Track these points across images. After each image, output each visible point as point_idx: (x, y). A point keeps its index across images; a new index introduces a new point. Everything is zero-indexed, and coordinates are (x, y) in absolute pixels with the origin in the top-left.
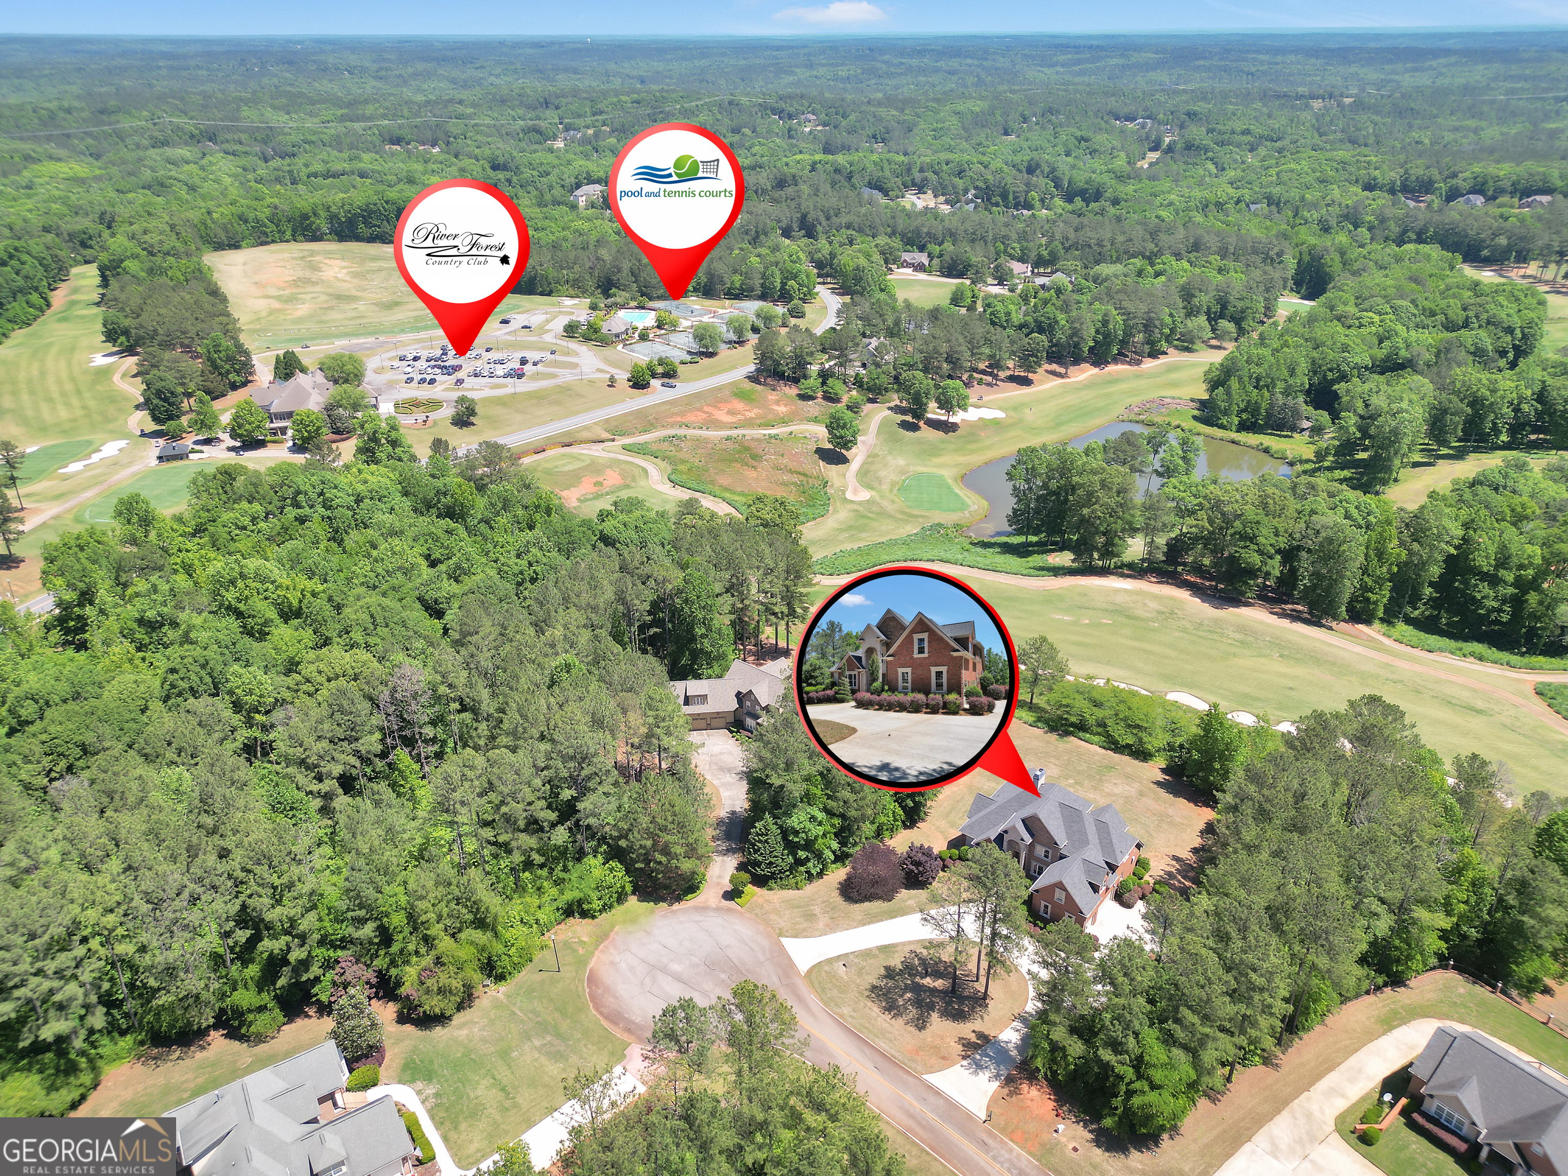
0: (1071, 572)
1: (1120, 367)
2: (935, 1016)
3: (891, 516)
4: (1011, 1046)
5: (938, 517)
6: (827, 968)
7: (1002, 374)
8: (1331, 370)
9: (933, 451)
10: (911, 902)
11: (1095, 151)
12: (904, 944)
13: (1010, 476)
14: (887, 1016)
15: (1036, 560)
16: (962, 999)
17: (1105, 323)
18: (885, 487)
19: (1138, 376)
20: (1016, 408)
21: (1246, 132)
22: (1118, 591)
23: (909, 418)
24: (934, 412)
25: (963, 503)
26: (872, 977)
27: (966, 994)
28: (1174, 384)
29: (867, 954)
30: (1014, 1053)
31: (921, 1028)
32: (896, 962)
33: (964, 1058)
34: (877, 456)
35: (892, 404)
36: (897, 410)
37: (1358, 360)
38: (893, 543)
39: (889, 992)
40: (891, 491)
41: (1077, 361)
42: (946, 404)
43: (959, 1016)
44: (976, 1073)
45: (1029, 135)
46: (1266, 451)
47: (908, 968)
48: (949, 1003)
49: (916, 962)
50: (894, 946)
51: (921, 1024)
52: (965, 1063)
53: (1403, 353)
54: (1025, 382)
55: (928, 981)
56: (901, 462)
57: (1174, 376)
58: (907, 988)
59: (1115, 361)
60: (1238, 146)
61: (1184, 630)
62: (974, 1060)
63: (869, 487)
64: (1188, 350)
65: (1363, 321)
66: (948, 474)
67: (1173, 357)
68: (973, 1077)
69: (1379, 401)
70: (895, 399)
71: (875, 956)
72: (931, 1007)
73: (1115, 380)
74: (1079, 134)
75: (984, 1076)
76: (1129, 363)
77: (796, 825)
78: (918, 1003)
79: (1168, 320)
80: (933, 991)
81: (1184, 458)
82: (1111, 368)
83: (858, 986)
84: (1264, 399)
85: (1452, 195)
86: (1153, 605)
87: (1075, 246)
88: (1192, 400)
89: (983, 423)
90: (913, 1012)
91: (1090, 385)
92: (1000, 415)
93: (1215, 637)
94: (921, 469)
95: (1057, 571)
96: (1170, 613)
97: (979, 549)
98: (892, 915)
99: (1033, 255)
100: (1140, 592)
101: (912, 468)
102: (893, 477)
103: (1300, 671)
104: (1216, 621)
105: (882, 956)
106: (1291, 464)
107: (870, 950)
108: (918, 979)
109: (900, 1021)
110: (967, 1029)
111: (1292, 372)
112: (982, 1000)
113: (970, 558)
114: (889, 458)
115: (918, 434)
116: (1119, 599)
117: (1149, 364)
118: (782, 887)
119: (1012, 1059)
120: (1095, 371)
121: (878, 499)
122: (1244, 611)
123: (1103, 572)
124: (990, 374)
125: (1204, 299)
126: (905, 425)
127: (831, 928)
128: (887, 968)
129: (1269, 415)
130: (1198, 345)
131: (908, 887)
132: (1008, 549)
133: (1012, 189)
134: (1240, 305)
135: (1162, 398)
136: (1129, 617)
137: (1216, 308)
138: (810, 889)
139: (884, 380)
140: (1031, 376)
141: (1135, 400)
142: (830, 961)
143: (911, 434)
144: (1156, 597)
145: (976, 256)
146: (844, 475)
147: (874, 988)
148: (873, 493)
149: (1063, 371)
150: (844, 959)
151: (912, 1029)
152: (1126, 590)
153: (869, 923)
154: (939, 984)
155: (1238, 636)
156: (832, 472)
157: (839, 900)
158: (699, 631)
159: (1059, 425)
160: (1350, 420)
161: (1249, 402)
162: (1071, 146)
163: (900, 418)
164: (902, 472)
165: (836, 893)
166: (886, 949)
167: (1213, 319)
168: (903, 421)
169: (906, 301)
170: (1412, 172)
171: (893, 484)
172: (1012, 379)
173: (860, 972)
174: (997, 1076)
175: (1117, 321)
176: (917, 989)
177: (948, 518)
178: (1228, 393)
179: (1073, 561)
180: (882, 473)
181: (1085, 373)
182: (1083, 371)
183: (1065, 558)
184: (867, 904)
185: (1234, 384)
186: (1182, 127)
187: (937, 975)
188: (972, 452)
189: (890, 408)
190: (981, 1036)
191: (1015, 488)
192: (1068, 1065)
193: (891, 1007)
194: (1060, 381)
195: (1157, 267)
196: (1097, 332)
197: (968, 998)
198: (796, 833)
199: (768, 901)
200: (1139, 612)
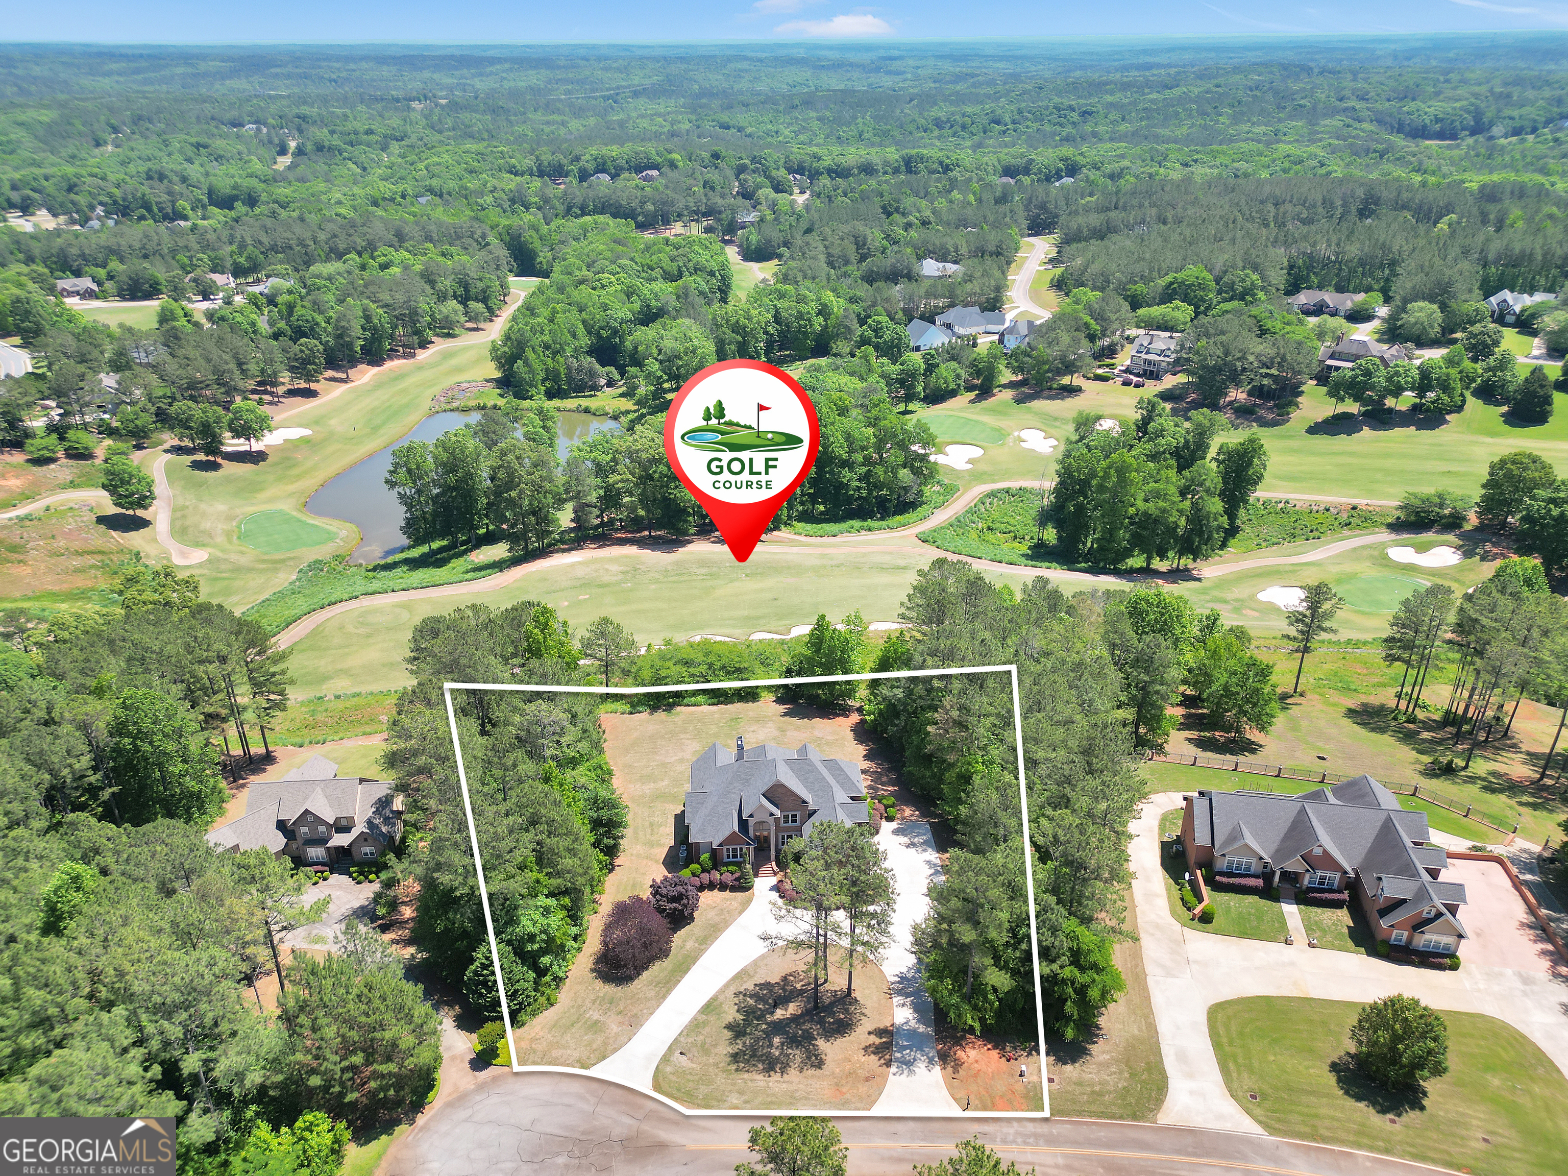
0: (515, 562)
1: (396, 363)
2: (821, 1043)
3: (250, 570)
4: (913, 1023)
5: (311, 554)
6: (669, 1069)
7: (281, 390)
8: (602, 328)
9: (251, 488)
10: (690, 945)
11: (221, 157)
12: (722, 990)
13: (391, 484)
14: (776, 1077)
15: (459, 564)
16: (829, 1009)
17: (368, 318)
18: (220, 539)
19: (420, 368)
20: (316, 422)
21: (369, 132)
22: (573, 565)
23: (201, 457)
24: (232, 444)
25: (328, 532)
26: (724, 1048)
27: (827, 1001)
28: (459, 370)
29: (695, 1026)
30: (922, 1029)
31: (819, 1064)
32: (732, 1014)
33: (888, 1064)
34: (184, 508)
35: (167, 446)
36: (178, 450)
37: (620, 315)
38: (280, 596)
39: (754, 1051)
40: (230, 541)
41: (353, 362)
42: (244, 431)
43: (842, 1028)
44: (911, 1072)
45: (133, 144)
46: (587, 411)
47: (750, 1014)
48: (821, 1022)
49: (751, 1002)
50: (714, 999)
51: (816, 1061)
52: (893, 1069)
53: (653, 303)
54: (310, 394)
55: (779, 1014)
56: (221, 507)
57: (454, 362)
58: (769, 1035)
59: (391, 358)
60: (368, 145)
61: (657, 581)
62: (897, 1060)
63: (198, 544)
64: (449, 335)
65: (604, 282)
66: (287, 506)
67: (440, 345)
68: (913, 1078)
69: (669, 344)
70: (170, 439)
71: (705, 1023)
72: (809, 1038)
73: (399, 377)
74: (193, 140)
75: (921, 1067)
76: (404, 357)
77: (531, 929)
78: (793, 1041)
79: (427, 308)
80: (795, 1019)
81: (544, 427)
82: (389, 365)
83: (716, 1065)
84: (561, 365)
85: (584, 176)
86: (614, 568)
87: (274, 249)
88: (487, 381)
89: (291, 446)
90: (797, 1055)
91: (378, 385)
92: (306, 432)
93: (685, 578)
94: (251, 509)
95: (499, 566)
96: (634, 570)
97: (383, 573)
98: (684, 968)
99: (228, 264)
100: (594, 561)
101: (238, 511)
102: (221, 526)
103: (770, 582)
104: (677, 563)
105: (712, 1018)
106: (615, 418)
107: (695, 1019)
108: (769, 1018)
109: (793, 1073)
110: (861, 1035)
111: (574, 335)
112: (846, 998)
113: (376, 585)
114: (203, 506)
115: (221, 472)
116: (580, 572)
117: (422, 355)
118: (534, 1014)
119: (927, 1035)
120: (375, 370)
121: (220, 554)
122: (690, 548)
123: (542, 553)
124: (265, 392)
125: (447, 283)
126: (197, 465)
127: (634, 1023)
128: (729, 1027)
129: (570, 379)
130: (457, 331)
131: (675, 930)
132: (415, 564)
133: (153, 200)
134: (480, 285)
135: (459, 384)
136: (600, 586)
137: (460, 291)
138: (564, 996)
139: (146, 419)
140: (313, 386)
141: (437, 390)
142: (665, 1059)
143: (211, 475)
144: (611, 560)
145: (159, 272)
146: (155, 540)
147: (735, 1057)
148: (210, 550)
149: (344, 376)
150: (677, 1047)
151: (811, 1072)
152: (579, 563)
153: (669, 991)
154: (793, 1009)
155: (703, 571)
156: (135, 539)
157: (610, 989)
158: (176, 768)
159: (375, 429)
160: (654, 366)
161: (547, 370)
162: (190, 154)
163: (187, 459)
164: (229, 518)
165: (599, 984)
166: (710, 1008)
167: (464, 301)
168: (194, 462)
169: (121, 326)
170: (543, 158)
171: (228, 534)
172: (292, 393)
173: (705, 1050)
174: (931, 1061)
175: (379, 314)
176: (778, 1027)
177: (324, 552)
178: (527, 363)
179: (510, 550)
180: (206, 525)
181: (365, 375)
182: (363, 373)
183: (499, 551)
184: (645, 974)
185: (529, 354)
186: (300, 131)
187: (781, 1001)
188: (299, 477)
189: (167, 451)
190: (880, 1032)
191: (401, 496)
192: (992, 1004)
193: (771, 1065)
194: (344, 387)
195: (382, 259)
196: (364, 329)
197: (832, 1004)
198: (532, 938)
199: (533, 1040)
200: (606, 579)
